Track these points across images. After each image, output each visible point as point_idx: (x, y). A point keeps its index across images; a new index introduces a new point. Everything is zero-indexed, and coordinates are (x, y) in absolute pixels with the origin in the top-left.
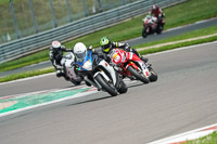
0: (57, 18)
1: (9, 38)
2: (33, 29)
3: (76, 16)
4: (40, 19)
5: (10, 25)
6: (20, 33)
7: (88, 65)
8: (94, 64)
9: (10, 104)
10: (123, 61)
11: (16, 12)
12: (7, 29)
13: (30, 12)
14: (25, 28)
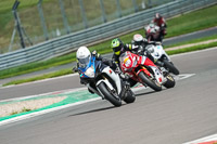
0: (107, 13)
1: (58, 34)
2: (83, 24)
3: (125, 11)
4: (90, 14)
5: (59, 20)
6: (69, 28)
7: (90, 72)
8: (97, 70)
9: (60, 99)
10: (134, 65)
11: (66, 8)
12: (56, 24)
13: (80, 7)
14: (75, 23)
